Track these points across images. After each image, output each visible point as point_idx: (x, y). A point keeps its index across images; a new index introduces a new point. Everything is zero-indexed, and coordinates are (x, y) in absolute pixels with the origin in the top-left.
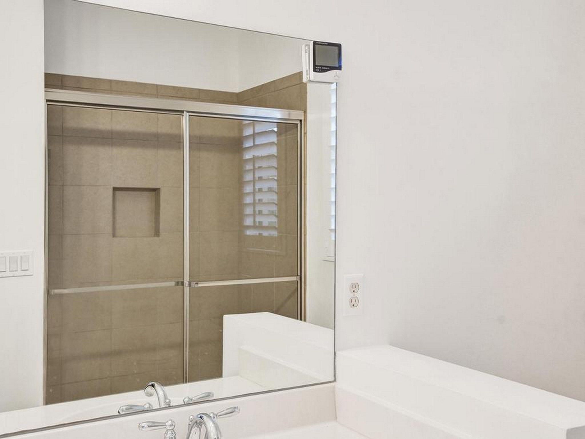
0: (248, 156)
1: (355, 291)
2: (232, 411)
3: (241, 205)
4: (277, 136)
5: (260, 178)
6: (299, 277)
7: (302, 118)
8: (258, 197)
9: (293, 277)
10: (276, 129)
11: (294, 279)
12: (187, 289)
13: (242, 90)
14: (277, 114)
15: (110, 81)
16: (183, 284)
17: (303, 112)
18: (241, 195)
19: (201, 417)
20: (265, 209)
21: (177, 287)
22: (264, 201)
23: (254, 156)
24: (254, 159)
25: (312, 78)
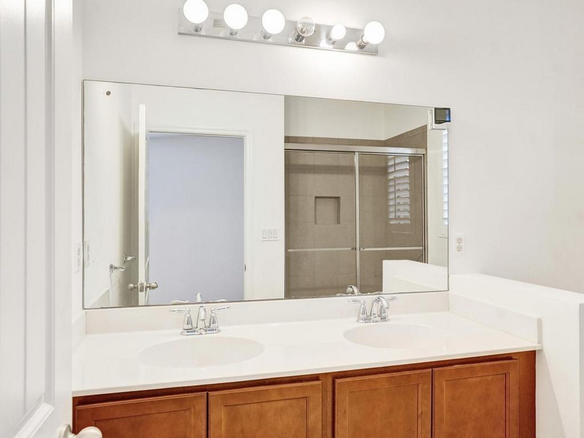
0: (391, 177)
1: (460, 242)
2: (393, 299)
3: (387, 206)
4: (409, 164)
5: (399, 190)
6: (424, 247)
7: (425, 153)
8: (398, 201)
9: (421, 247)
10: (408, 161)
11: (421, 248)
12: (358, 252)
13: (387, 139)
14: (409, 151)
15: (313, 138)
16: (356, 249)
17: (425, 149)
18: (387, 200)
19: (379, 298)
20: (401, 208)
21: (352, 251)
22: (401, 203)
23: (395, 177)
24: (395, 179)
25: (434, 127)
